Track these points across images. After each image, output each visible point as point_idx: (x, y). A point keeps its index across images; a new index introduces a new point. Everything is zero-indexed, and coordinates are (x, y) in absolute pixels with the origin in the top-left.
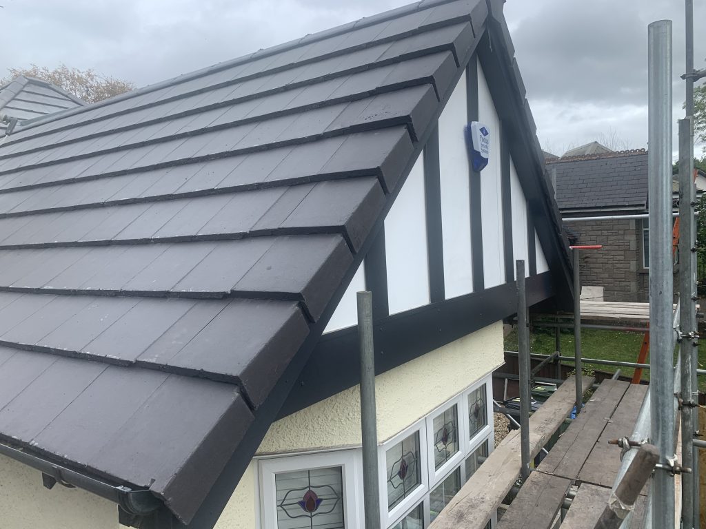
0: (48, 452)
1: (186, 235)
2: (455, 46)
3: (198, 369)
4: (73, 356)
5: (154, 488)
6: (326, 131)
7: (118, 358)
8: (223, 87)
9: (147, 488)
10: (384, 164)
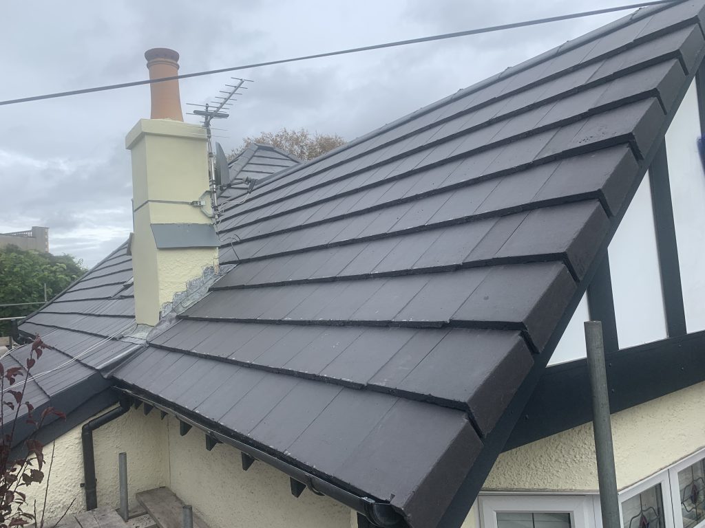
0: (300, 462)
1: (402, 269)
2: (682, 52)
3: (425, 394)
4: (313, 378)
5: (394, 502)
6: (537, 158)
7: (351, 381)
8: (427, 130)
9: (387, 502)
10: (606, 186)
